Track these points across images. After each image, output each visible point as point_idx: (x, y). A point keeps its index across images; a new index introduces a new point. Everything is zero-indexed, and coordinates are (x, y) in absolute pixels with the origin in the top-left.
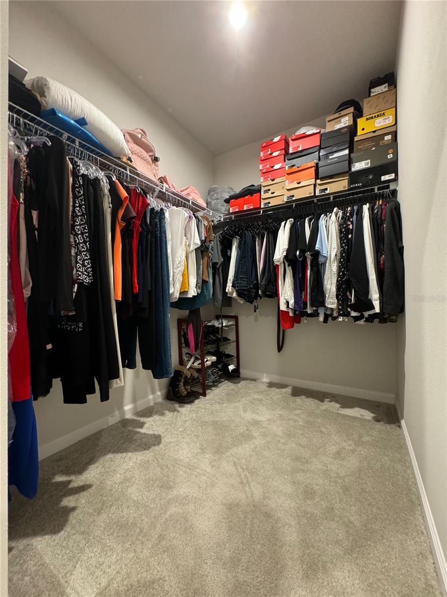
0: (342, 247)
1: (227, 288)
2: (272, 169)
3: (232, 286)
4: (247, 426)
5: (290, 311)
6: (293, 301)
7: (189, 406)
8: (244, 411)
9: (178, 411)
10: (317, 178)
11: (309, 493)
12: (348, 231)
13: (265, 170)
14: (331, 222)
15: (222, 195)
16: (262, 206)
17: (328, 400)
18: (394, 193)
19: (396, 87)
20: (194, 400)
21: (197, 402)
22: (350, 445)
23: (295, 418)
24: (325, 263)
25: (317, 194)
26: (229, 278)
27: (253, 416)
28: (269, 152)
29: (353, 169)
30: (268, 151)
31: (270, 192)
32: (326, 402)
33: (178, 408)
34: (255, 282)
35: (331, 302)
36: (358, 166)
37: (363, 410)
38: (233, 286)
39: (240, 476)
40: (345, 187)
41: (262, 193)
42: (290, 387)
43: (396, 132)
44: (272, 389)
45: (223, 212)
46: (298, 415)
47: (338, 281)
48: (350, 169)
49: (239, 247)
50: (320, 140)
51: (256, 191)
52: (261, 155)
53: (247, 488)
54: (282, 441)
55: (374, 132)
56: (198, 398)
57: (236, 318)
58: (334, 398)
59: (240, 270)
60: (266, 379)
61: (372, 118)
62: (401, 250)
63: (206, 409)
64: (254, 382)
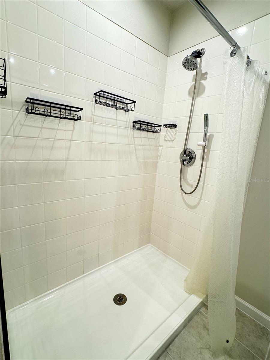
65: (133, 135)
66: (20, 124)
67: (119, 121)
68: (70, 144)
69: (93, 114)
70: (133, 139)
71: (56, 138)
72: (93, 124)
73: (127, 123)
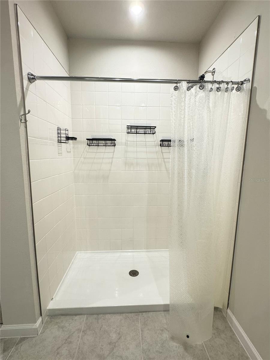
65: (162, 151)
66: (86, 152)
67: (147, 142)
68: (112, 160)
69: (127, 140)
70: (161, 154)
71: (104, 157)
72: (127, 147)
73: (155, 142)
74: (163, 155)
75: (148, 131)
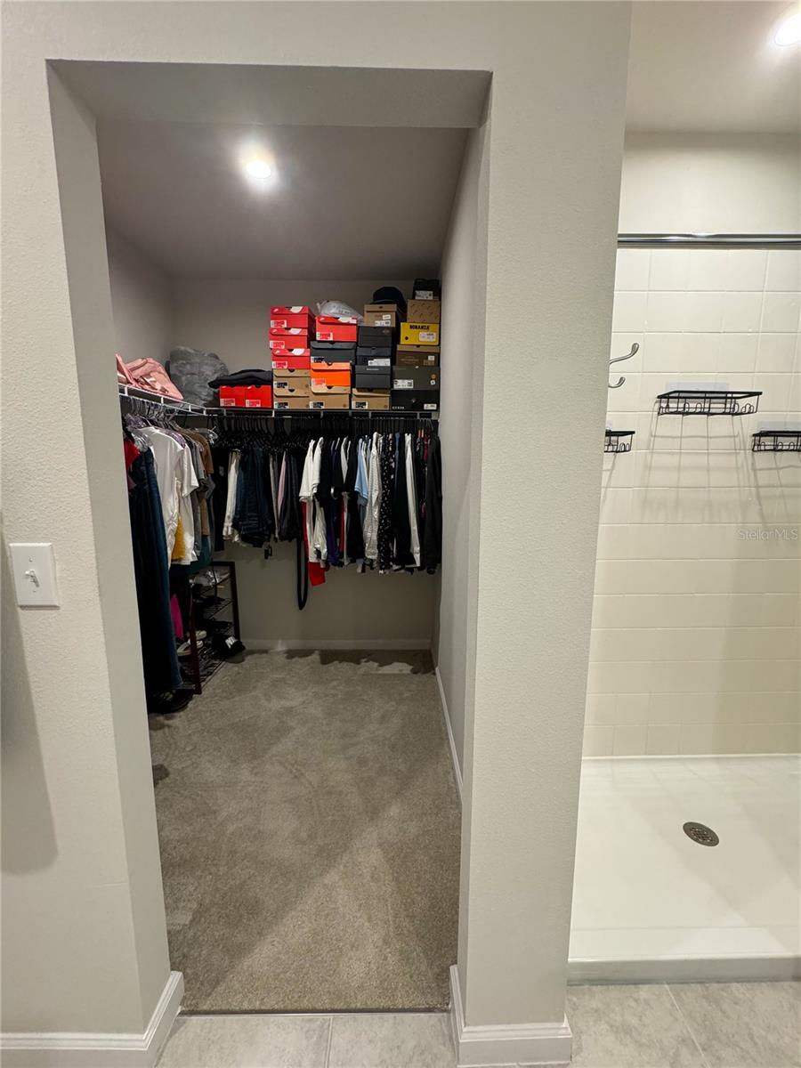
0: (384, 488)
1: (225, 529)
2: (289, 354)
3: (232, 526)
4: (279, 718)
5: (321, 562)
6: (326, 550)
7: (182, 713)
8: (267, 700)
9: (169, 726)
10: (353, 385)
11: (362, 762)
12: (391, 470)
13: (278, 352)
14: (372, 456)
15: (202, 370)
16: (276, 407)
17: (365, 660)
18: (436, 423)
19: (440, 300)
20: (187, 704)
21: (190, 705)
22: (393, 706)
23: (333, 691)
24: (366, 505)
25: (353, 407)
26: (228, 514)
27: (282, 703)
28: (285, 326)
29: (396, 387)
30: (283, 323)
31: (287, 387)
32: (363, 664)
33: (166, 722)
34: (270, 522)
35: (372, 552)
36: (402, 384)
37: (401, 664)
38: (235, 526)
39: (291, 772)
40: (386, 406)
41: (275, 386)
42: (317, 652)
43: (439, 354)
44: (294, 660)
45: (203, 397)
46: (334, 688)
47: (379, 529)
48: (392, 386)
49: (242, 467)
50: (358, 334)
51: (265, 380)
52: (272, 326)
53: (303, 780)
54: (324, 722)
55: (418, 346)
56: (191, 699)
57: (231, 566)
58: (370, 655)
59: (247, 505)
60: (281, 647)
61: (416, 327)
62: (440, 499)
63: (211, 711)
64: (265, 655)
65: (753, 464)
67: (713, 439)
69: (653, 435)
70: (752, 473)
72: (653, 452)
73: (737, 439)
74: (755, 475)
75: (717, 406)
